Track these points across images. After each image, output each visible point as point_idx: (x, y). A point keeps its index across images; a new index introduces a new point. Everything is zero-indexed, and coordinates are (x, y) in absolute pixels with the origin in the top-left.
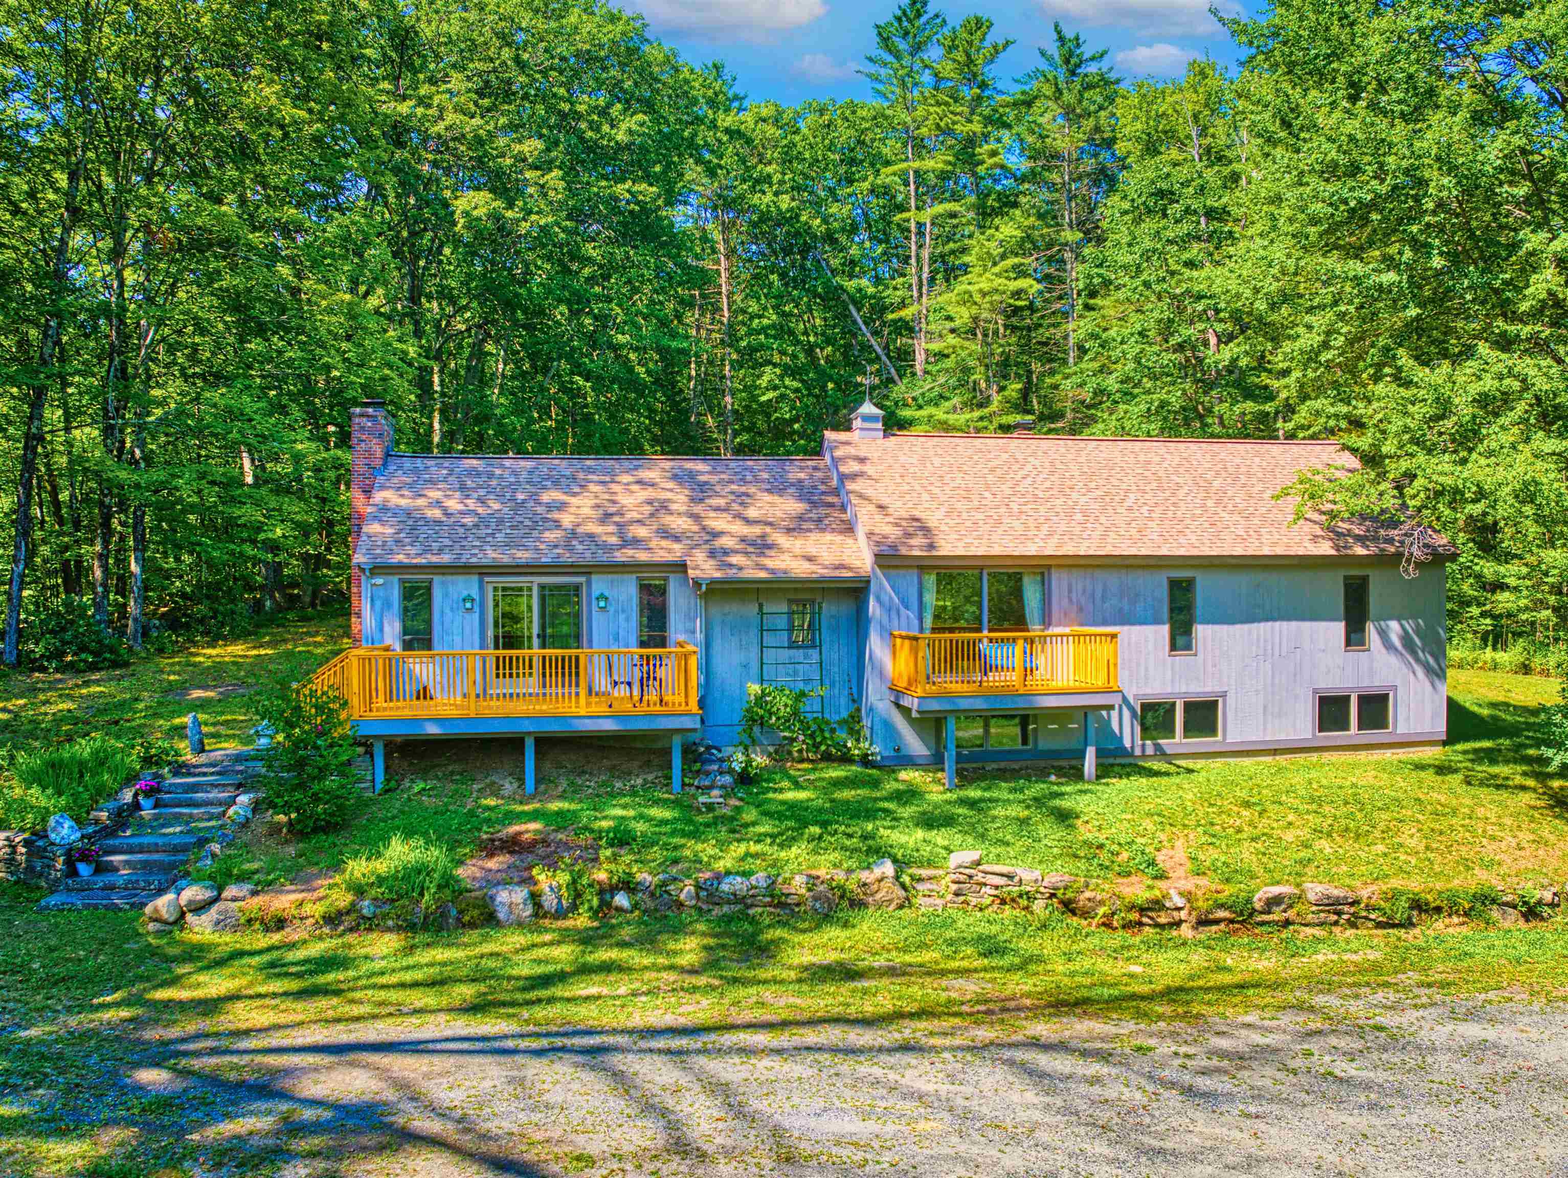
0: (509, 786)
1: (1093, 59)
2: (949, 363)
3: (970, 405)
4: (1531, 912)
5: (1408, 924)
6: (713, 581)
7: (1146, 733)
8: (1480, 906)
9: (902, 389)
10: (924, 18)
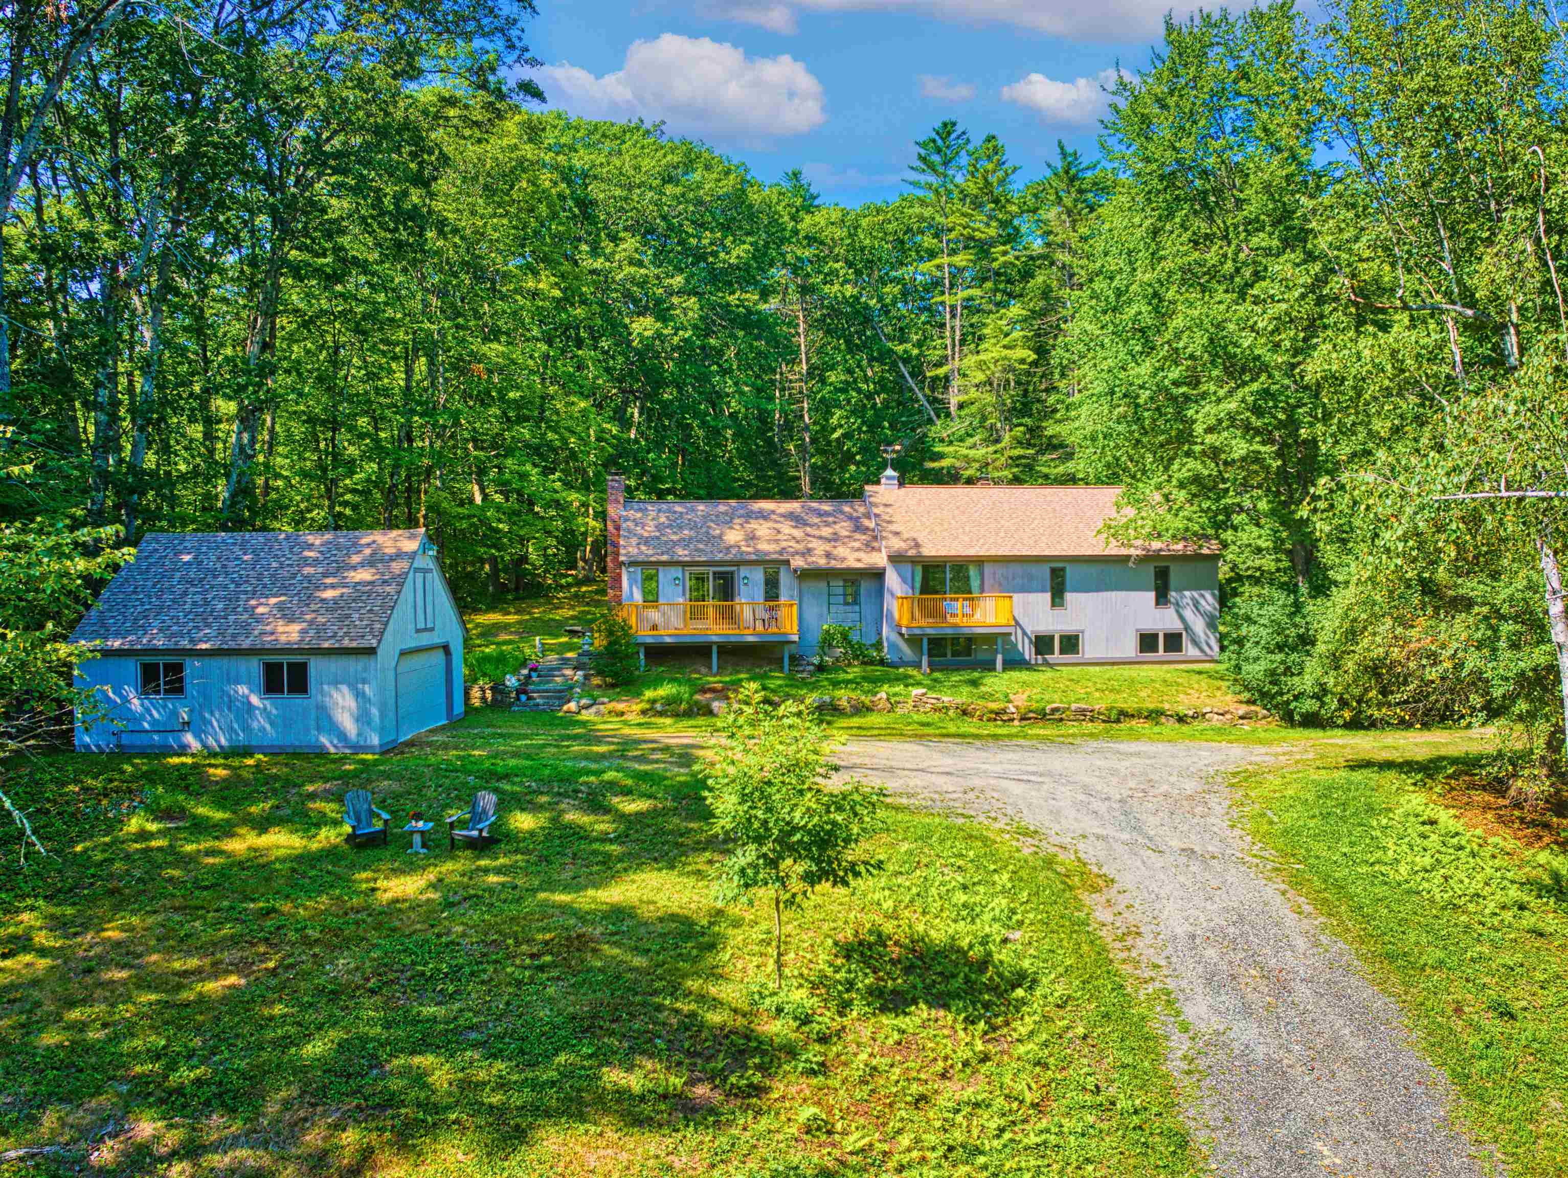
0: (704, 670)
1: (1088, 168)
2: (973, 409)
3: (987, 441)
4: (1181, 719)
5: (1118, 721)
6: (804, 570)
7: (1038, 652)
8: (1154, 716)
9: (938, 429)
10: (953, 136)
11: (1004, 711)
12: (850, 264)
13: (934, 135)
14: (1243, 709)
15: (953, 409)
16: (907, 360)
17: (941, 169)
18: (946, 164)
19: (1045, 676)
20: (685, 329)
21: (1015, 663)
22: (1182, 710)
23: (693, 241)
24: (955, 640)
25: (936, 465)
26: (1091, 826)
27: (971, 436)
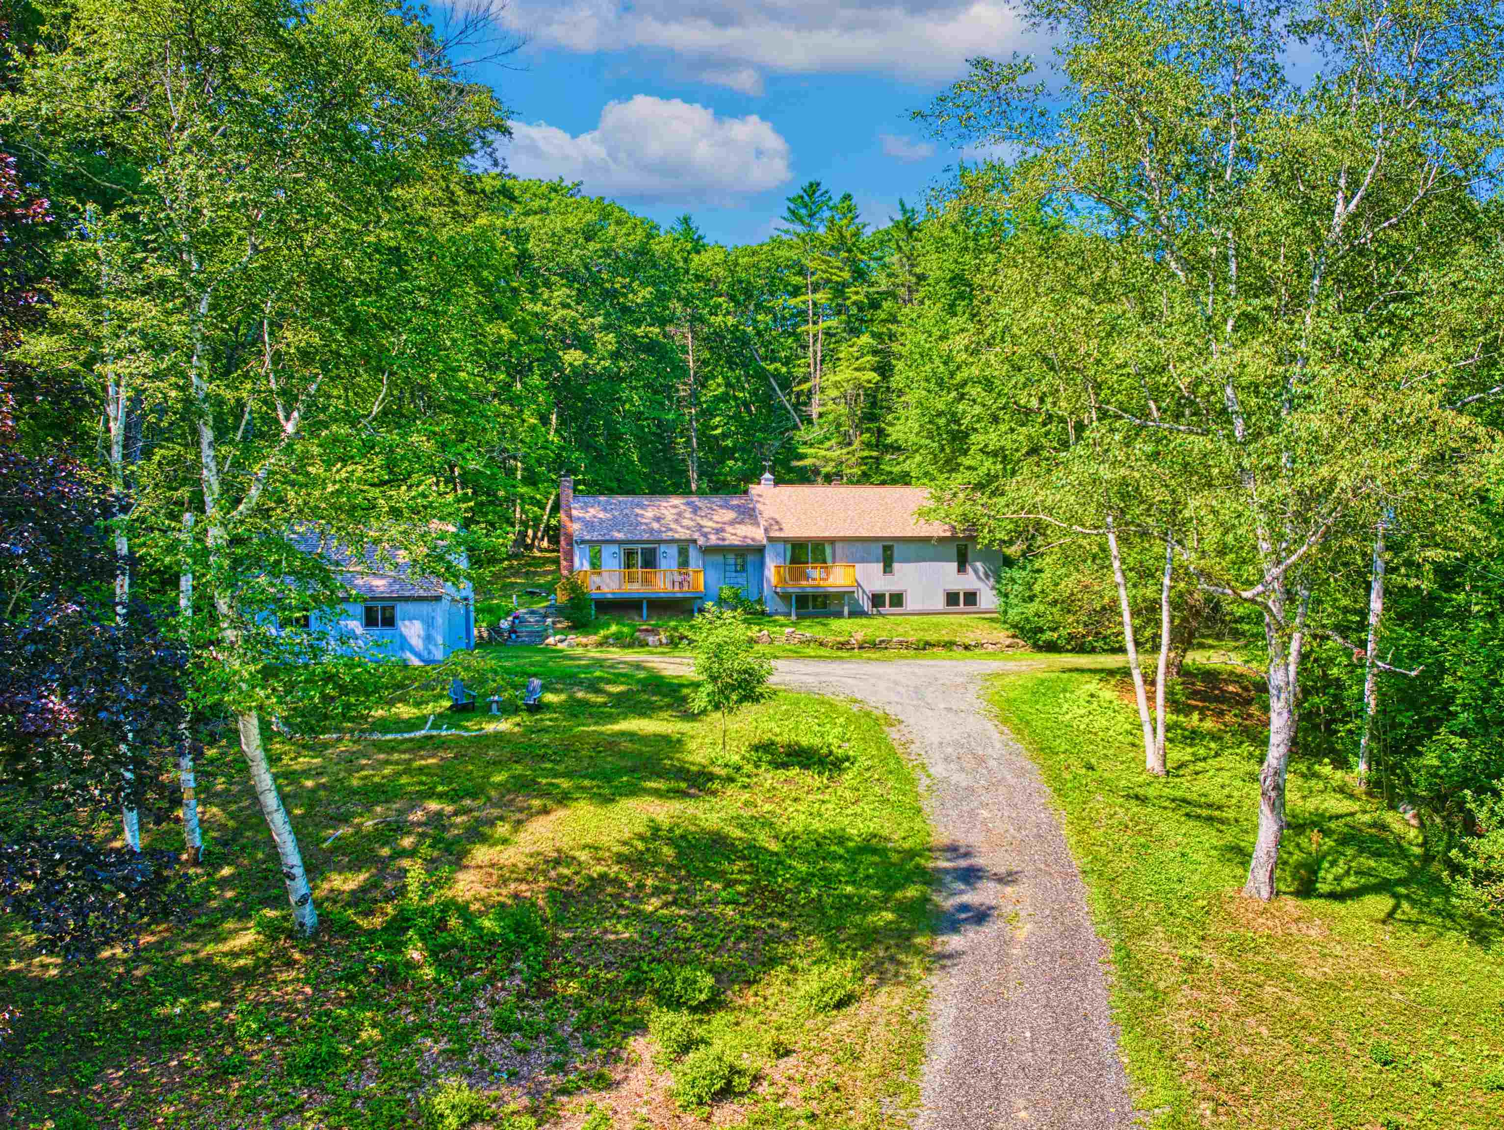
0: (638, 617)
2: (831, 418)
3: (841, 445)
6: (705, 546)
7: (874, 606)
8: (949, 645)
9: (803, 434)
10: (818, 193)
11: (848, 643)
12: (732, 298)
13: (801, 193)
14: (1009, 641)
15: (815, 416)
16: (777, 375)
17: (807, 220)
18: (812, 216)
19: (878, 621)
20: (603, 359)
21: (857, 613)
22: (967, 641)
23: (608, 285)
24: (815, 597)
25: (800, 463)
26: (894, 698)
27: (829, 439)
